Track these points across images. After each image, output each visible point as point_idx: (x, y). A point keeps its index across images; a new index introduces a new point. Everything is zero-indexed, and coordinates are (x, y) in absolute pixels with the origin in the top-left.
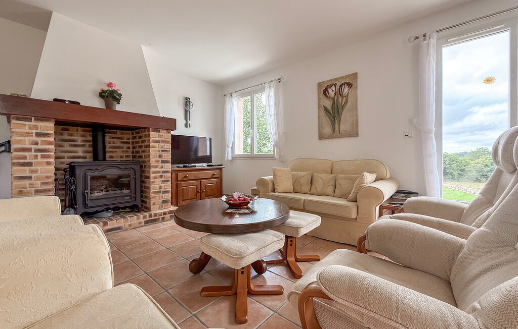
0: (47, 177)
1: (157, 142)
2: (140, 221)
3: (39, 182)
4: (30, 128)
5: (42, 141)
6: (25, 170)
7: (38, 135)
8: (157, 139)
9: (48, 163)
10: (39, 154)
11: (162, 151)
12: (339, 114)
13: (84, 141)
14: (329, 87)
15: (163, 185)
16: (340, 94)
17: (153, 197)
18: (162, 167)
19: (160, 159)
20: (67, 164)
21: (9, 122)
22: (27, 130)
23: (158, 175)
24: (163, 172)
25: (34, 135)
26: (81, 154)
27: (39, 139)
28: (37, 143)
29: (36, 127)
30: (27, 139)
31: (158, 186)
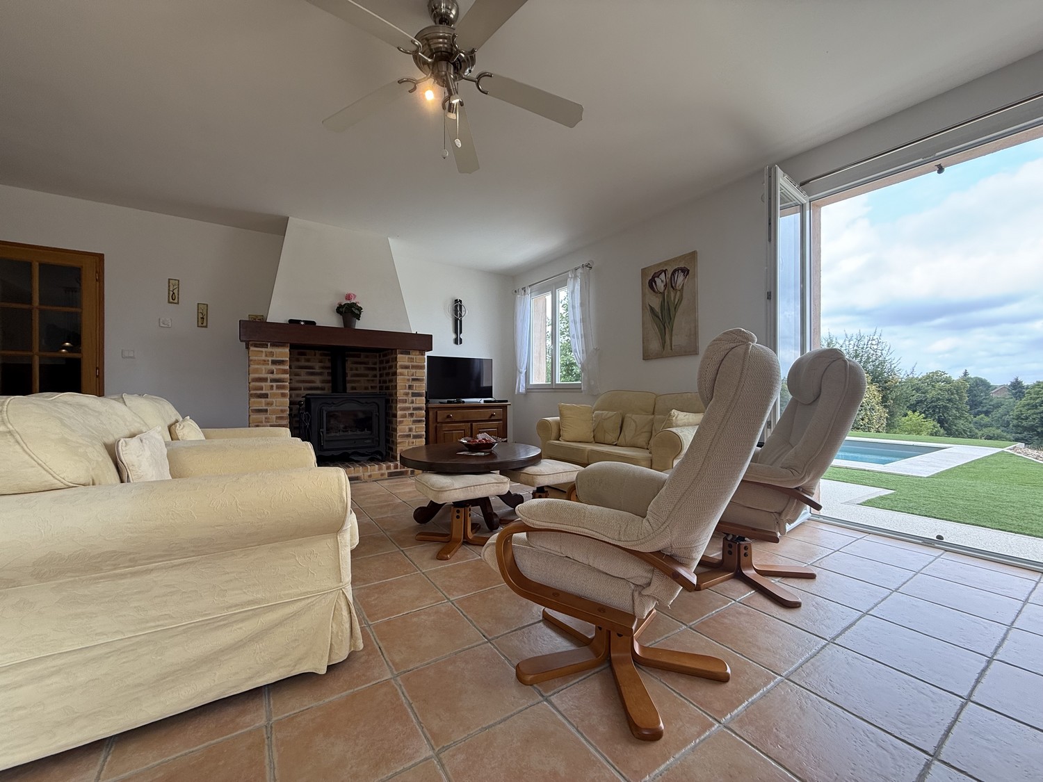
0: (282, 411)
1: (407, 367)
2: (383, 472)
3: (274, 416)
4: (266, 356)
5: (277, 370)
6: (261, 403)
7: (274, 362)
8: (407, 364)
9: (283, 395)
10: (274, 384)
11: (413, 380)
12: (671, 319)
13: (322, 368)
14: (657, 275)
15: (414, 427)
16: (672, 286)
17: (400, 442)
18: (412, 402)
19: (410, 391)
20: (303, 397)
21: (248, 348)
22: (264, 358)
23: (407, 412)
24: (415, 409)
25: (270, 363)
26: (318, 384)
27: (274, 367)
28: (272, 373)
29: (272, 354)
30: (263, 367)
31: (407, 427)
